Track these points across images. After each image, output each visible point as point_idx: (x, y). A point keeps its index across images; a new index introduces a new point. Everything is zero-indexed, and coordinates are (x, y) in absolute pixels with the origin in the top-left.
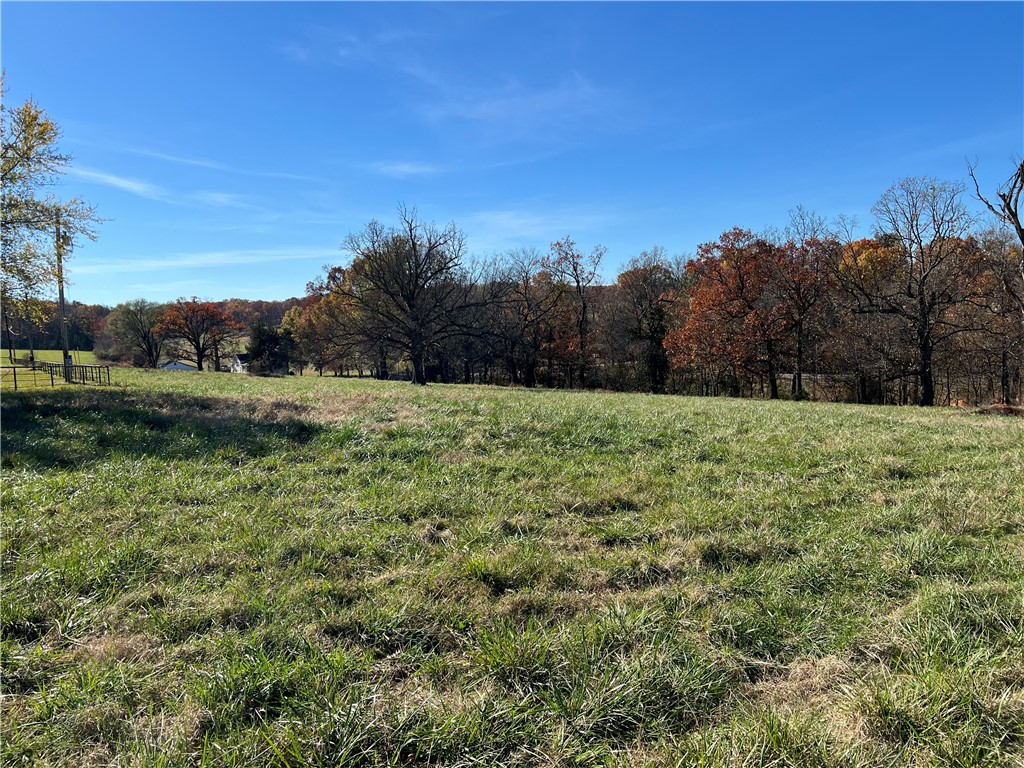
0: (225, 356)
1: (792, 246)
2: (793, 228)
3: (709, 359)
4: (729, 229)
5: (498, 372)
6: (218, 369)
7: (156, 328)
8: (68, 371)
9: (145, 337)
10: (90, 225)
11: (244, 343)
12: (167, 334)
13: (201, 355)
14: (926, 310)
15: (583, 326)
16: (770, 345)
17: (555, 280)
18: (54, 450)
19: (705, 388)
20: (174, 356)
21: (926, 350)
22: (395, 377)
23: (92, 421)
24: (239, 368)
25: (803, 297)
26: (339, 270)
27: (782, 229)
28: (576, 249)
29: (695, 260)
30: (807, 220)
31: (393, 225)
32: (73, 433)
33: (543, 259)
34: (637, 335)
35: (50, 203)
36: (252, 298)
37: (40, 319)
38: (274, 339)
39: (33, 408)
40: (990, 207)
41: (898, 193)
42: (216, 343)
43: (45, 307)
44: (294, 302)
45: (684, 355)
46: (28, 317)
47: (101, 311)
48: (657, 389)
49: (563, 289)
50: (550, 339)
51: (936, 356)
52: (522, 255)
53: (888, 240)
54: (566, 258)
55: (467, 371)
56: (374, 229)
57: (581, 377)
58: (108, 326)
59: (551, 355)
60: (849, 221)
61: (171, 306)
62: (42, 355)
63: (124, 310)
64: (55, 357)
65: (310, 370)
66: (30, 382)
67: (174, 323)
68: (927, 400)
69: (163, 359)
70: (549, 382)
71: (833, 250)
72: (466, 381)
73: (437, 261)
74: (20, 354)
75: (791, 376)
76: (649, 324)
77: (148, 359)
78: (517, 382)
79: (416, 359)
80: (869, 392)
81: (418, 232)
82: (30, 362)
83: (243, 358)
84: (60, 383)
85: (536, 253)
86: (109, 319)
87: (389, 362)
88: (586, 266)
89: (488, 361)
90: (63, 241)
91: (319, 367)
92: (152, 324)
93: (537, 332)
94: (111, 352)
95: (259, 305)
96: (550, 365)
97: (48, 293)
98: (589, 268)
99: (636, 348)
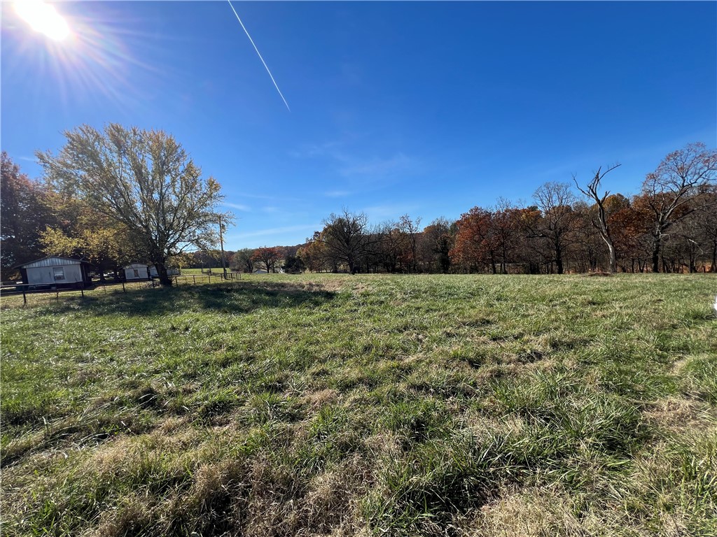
0: (277, 267)
1: (499, 213)
2: (499, 205)
3: (467, 259)
4: (473, 207)
5: (380, 268)
6: (274, 272)
7: (252, 258)
8: (225, 275)
9: (248, 262)
10: (233, 220)
11: (283, 263)
12: (256, 260)
13: (268, 267)
14: (558, 235)
15: (413, 249)
16: (492, 252)
17: (401, 231)
18: (237, 305)
19: (465, 271)
20: (259, 268)
21: (559, 252)
22: (340, 272)
23: (245, 294)
24: (282, 272)
25: (504, 233)
26: (318, 233)
27: (494, 206)
28: (410, 219)
29: (459, 220)
30: (504, 202)
31: (340, 214)
32: (241, 299)
33: (397, 223)
34: (436, 251)
35: (219, 214)
36: (284, 245)
37: (217, 256)
38: (294, 260)
39: (221, 290)
40: (583, 192)
41: (543, 188)
42: (273, 263)
43: (218, 252)
44: (300, 246)
45: (457, 258)
46: (213, 256)
47: (231, 253)
48: (446, 271)
49: (404, 234)
50: (401, 254)
51: (563, 254)
53: (533, 209)
54: (406, 223)
55: (368, 269)
56: (332, 216)
57: (414, 269)
58: (234, 258)
59: (401, 261)
61: (257, 250)
62: (214, 270)
63: (240, 252)
64: (221, 270)
65: (307, 271)
66: (214, 280)
67: (258, 256)
68: (560, 272)
69: (255, 270)
70: (400, 271)
71: (516, 213)
72: (368, 273)
73: (354, 227)
74: (205, 270)
75: (500, 265)
76: (441, 247)
77: (249, 270)
78: (389, 272)
79: (351, 265)
80: (534, 270)
81: (349, 216)
82: (209, 273)
83: (283, 268)
84: (224, 280)
85: (394, 221)
86: (235, 255)
87: (337, 266)
88: (414, 225)
89: (376, 264)
90: (222, 227)
91: (311, 270)
92: (250, 257)
93: (395, 252)
94: (236, 268)
95: (287, 248)
96: (401, 265)
97: (218, 247)
99: (437, 256)
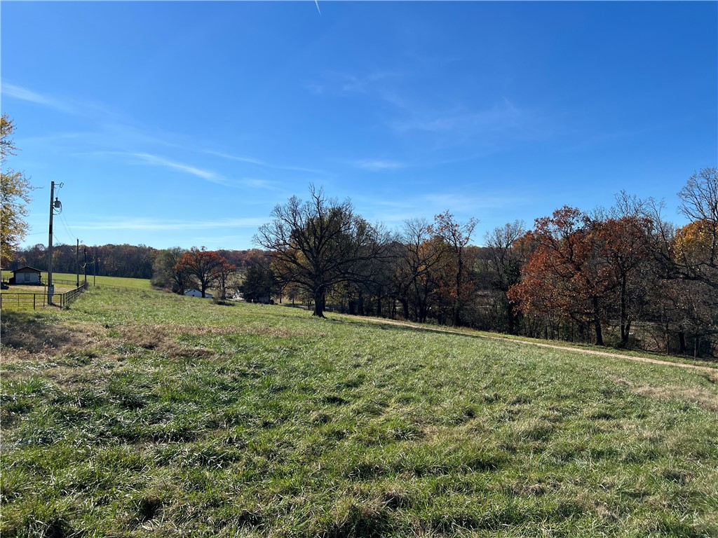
0: (229, 287)
2: (617, 208)
4: (560, 207)
7: (175, 267)
12: (182, 271)
13: (204, 286)
15: (458, 278)
16: (596, 301)
24: (239, 296)
28: (454, 220)
29: (533, 230)
33: (429, 227)
45: (522, 304)
52: (415, 224)
60: (658, 203)
61: (187, 252)
65: (286, 299)
67: (189, 264)
76: (508, 279)
83: (240, 289)
85: (425, 222)
88: (463, 233)
98: (465, 235)
